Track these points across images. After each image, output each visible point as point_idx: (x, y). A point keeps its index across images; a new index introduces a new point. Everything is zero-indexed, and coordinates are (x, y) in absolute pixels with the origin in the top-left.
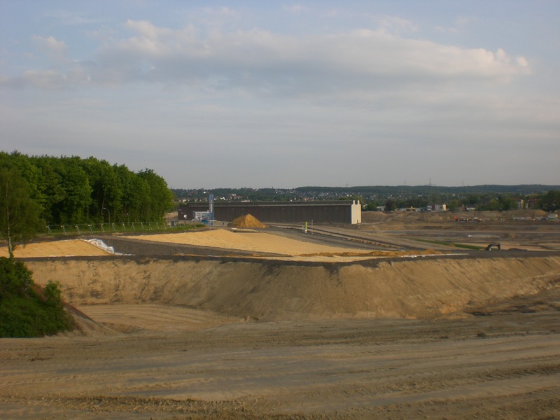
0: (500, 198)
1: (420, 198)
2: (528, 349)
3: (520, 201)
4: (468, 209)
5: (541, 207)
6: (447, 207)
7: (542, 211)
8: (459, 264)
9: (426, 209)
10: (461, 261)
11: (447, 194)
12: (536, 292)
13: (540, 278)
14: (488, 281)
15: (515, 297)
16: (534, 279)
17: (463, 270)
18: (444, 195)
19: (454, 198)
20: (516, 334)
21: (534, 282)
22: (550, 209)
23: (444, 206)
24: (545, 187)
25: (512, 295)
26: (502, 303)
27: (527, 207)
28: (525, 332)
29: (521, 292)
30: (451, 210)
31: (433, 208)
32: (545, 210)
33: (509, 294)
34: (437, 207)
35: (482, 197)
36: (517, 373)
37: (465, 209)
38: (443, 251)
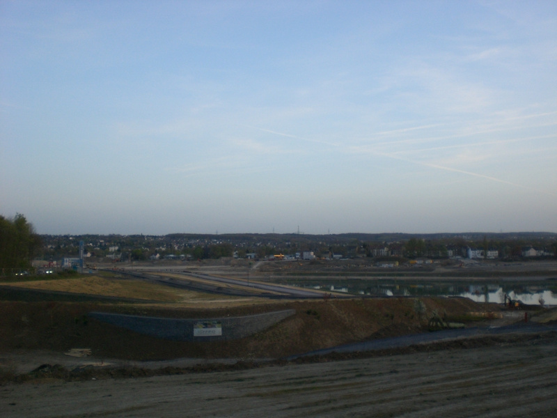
1: (288, 245)
3: (384, 249)
4: (334, 256)
6: (315, 254)
11: (314, 242)
18: (311, 243)
19: (321, 245)
23: (312, 253)
24: (407, 236)
27: (390, 254)
31: (302, 255)
34: (305, 254)
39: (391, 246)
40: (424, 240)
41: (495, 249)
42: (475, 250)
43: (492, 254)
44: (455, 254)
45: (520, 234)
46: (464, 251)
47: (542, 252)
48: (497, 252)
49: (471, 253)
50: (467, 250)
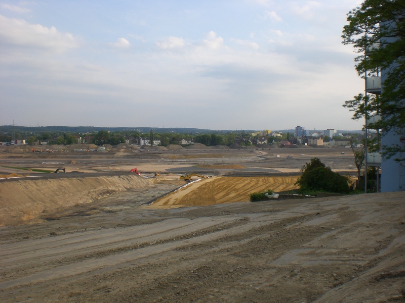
0: (65, 136)
1: (6, 134)
2: (87, 241)
3: (79, 138)
4: (42, 143)
5: (94, 142)
6: (26, 142)
7: (94, 145)
8: (35, 183)
9: (10, 143)
10: (37, 181)
11: (26, 132)
12: (91, 201)
13: (94, 192)
14: (57, 195)
15: (76, 205)
16: (89, 192)
17: (39, 188)
18: (24, 133)
19: (31, 135)
20: (77, 231)
21: (89, 195)
22: (100, 144)
23: (24, 141)
24: (97, 129)
25: (74, 204)
26: (67, 210)
27: (84, 142)
28: (84, 230)
29: (81, 202)
30: (28, 144)
31: (16, 143)
32: (96, 144)
33: (72, 204)
34: (19, 142)
35: (52, 135)
36: (79, 258)
37: (40, 143)
38: (23, 174)
39: (85, 136)
40: (109, 132)
41: (159, 140)
42: (145, 140)
43: (156, 143)
44: (131, 143)
45: (176, 129)
46: (137, 140)
47: (190, 142)
48: (160, 141)
49: (142, 142)
50: (139, 140)
